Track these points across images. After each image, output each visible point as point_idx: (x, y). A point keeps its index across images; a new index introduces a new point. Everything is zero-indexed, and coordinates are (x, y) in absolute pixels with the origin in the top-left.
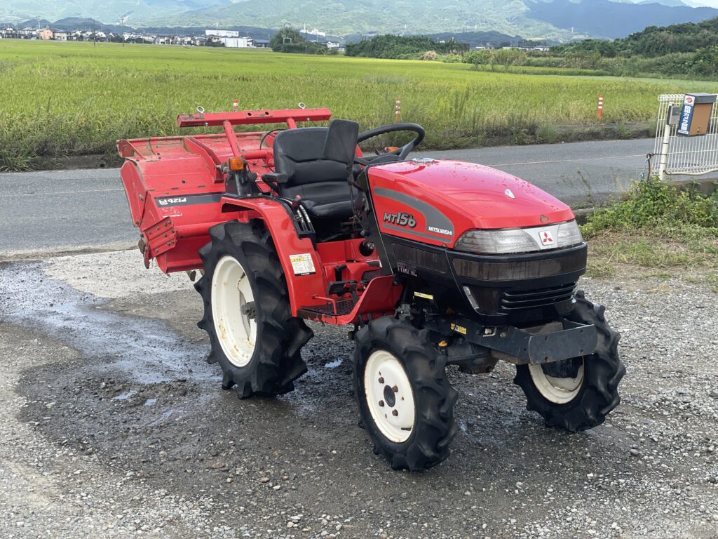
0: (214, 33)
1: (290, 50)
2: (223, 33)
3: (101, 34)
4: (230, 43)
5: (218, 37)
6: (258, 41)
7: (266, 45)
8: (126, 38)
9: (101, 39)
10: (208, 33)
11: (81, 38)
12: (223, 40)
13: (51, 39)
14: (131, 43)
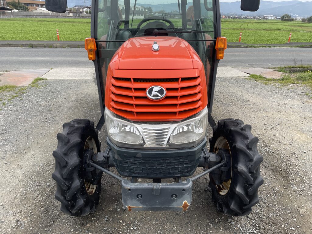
0: (266, 16)
1: (286, 20)
2: (268, 16)
3: (237, 17)
4: (270, 18)
5: (266, 17)
6: (277, 18)
7: (280, 19)
8: (243, 17)
9: (236, 18)
10: (265, 16)
11: (232, 18)
12: (268, 17)
13: (225, 18)
14: (244, 19)
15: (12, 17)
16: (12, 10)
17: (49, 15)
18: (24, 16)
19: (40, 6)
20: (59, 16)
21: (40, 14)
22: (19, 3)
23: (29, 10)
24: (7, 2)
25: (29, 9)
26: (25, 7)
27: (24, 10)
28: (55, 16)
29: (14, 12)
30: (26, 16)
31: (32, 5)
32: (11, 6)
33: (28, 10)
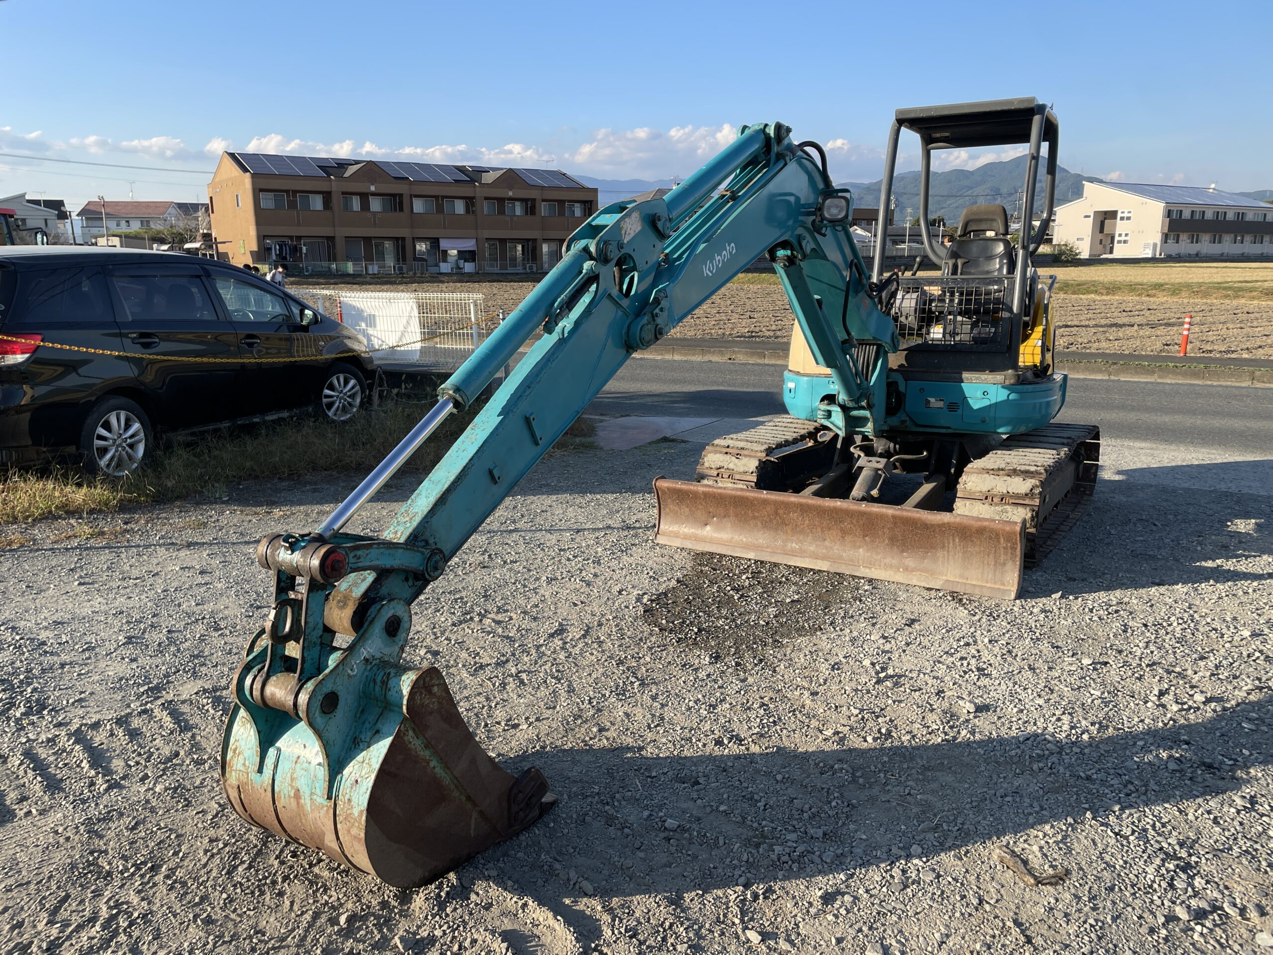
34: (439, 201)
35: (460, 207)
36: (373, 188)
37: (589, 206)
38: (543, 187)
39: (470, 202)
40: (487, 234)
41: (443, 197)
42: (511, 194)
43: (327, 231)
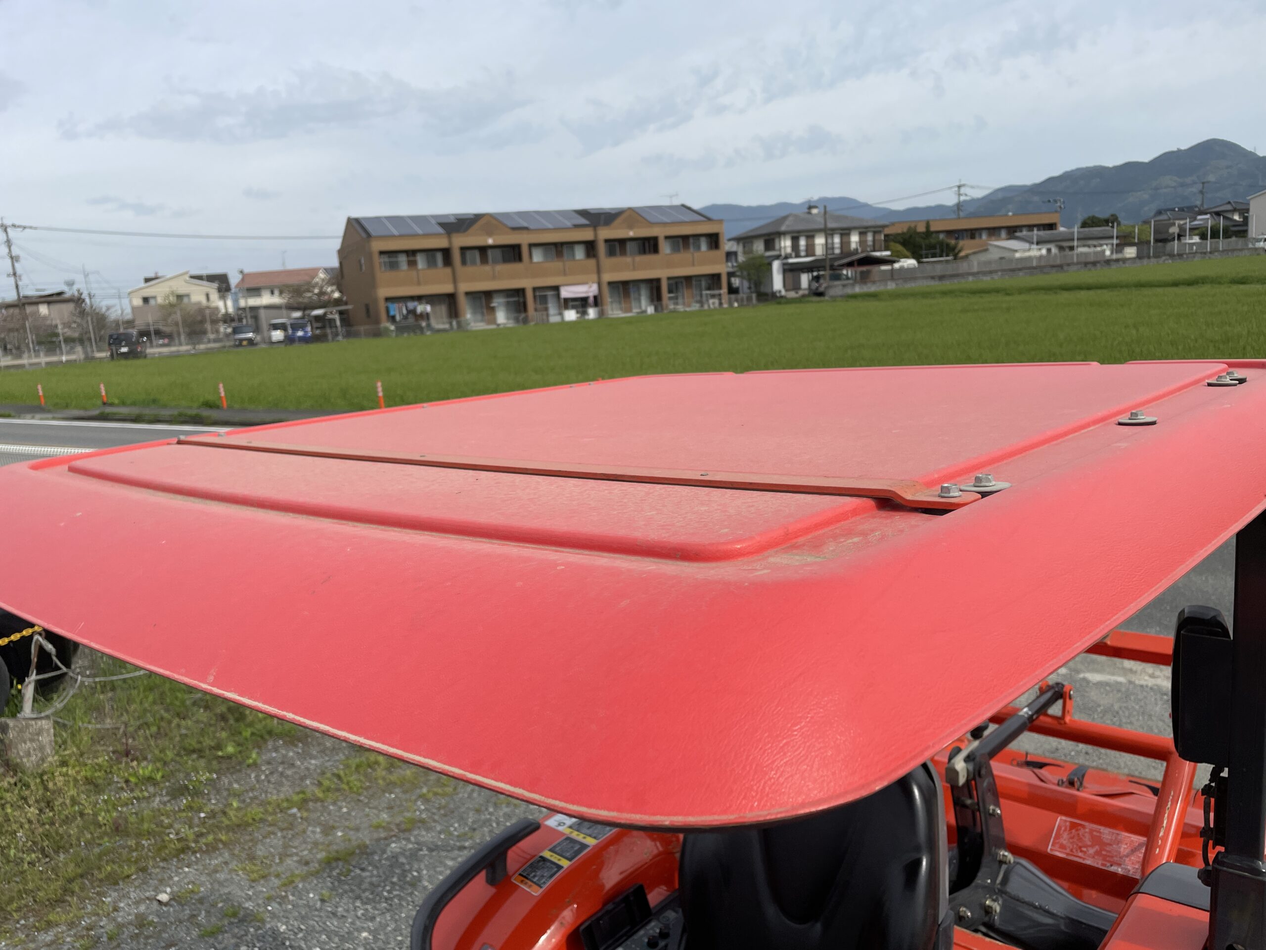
15: (891, 286)
16: (893, 262)
17: (1028, 265)
18: (933, 278)
19: (1003, 234)
20: (1068, 265)
21: (994, 267)
22: (928, 233)
23: (962, 254)
24: (886, 236)
25: (960, 251)
26: (948, 245)
27: (941, 256)
28: (1053, 266)
29: (902, 268)
30: (941, 278)
31: (973, 233)
32: (900, 248)
33: (956, 257)
34: (558, 249)
35: (580, 253)
36: (490, 241)
37: (714, 240)
38: (665, 224)
39: (590, 247)
40: (607, 277)
41: (562, 244)
42: (631, 234)
43: (448, 288)
